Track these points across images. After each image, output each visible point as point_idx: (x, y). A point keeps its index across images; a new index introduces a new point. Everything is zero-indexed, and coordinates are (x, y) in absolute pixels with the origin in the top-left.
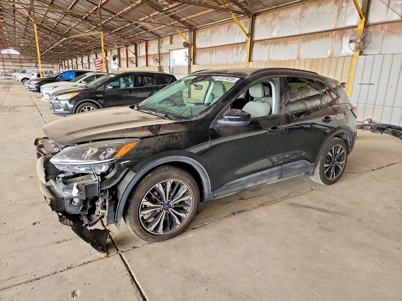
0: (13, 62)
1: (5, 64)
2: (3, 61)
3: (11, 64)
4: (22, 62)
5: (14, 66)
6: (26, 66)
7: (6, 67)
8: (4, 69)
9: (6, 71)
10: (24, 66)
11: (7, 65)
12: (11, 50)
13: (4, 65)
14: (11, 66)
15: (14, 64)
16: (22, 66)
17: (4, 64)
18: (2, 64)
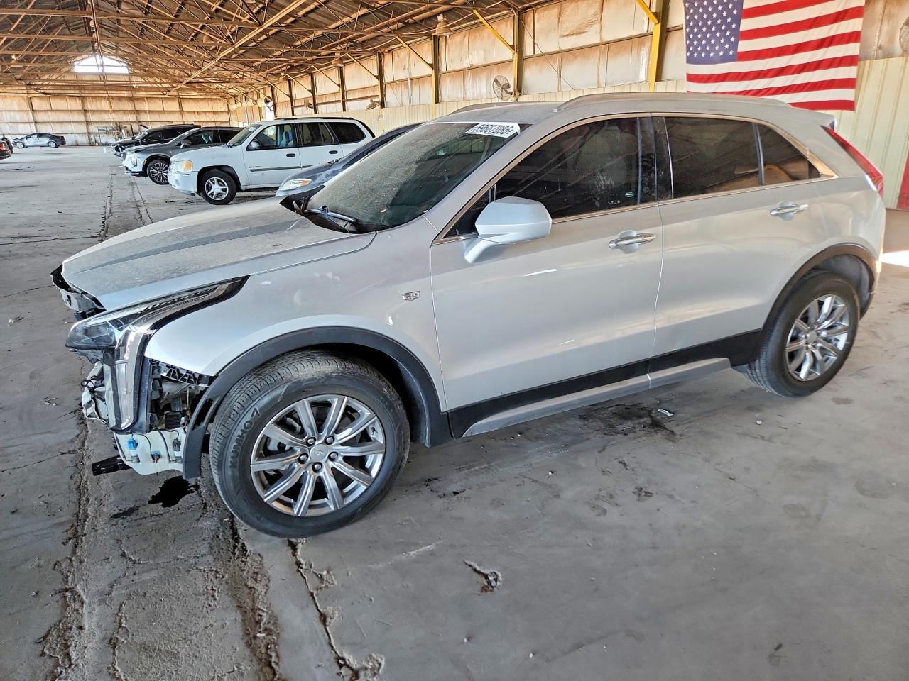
0: (113, 98)
1: (90, 106)
2: (82, 98)
3: (105, 105)
4: (138, 99)
5: (114, 111)
6: (150, 111)
7: (92, 118)
8: (88, 123)
9: (93, 129)
10: (145, 111)
11: (94, 111)
12: (106, 61)
13: (86, 111)
14: (106, 111)
15: (116, 105)
16: (138, 112)
17: (86, 109)
18: (80, 108)
